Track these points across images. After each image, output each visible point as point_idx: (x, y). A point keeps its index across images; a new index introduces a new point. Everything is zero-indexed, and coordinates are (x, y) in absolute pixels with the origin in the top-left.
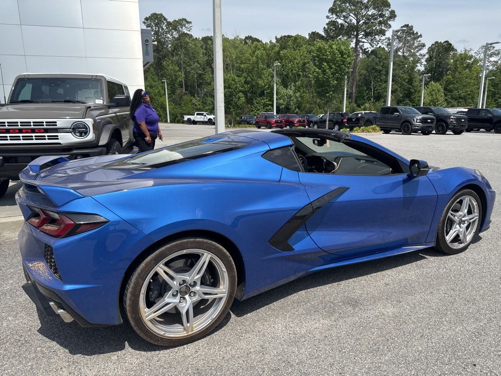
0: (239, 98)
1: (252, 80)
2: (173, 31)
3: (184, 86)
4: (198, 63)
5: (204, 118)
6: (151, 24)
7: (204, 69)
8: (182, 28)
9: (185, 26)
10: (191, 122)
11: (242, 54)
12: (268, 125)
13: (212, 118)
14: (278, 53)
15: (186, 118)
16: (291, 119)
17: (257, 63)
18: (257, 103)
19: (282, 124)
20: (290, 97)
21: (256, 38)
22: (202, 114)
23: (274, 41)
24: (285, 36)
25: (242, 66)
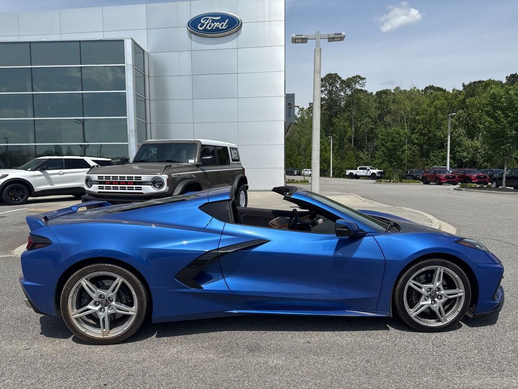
0: (403, 152)
1: (430, 132)
2: (346, 88)
3: (353, 142)
4: (370, 118)
5: (367, 173)
6: (325, 84)
7: (376, 123)
8: (355, 84)
9: (358, 83)
10: (352, 176)
11: (419, 105)
12: (437, 180)
13: (376, 173)
14: (464, 101)
15: (348, 172)
16: (467, 175)
17: (436, 113)
18: (434, 156)
19: (455, 180)
20: (477, 149)
21: (438, 88)
22: (365, 169)
23: (461, 89)
24: (475, 82)
25: (417, 117)
